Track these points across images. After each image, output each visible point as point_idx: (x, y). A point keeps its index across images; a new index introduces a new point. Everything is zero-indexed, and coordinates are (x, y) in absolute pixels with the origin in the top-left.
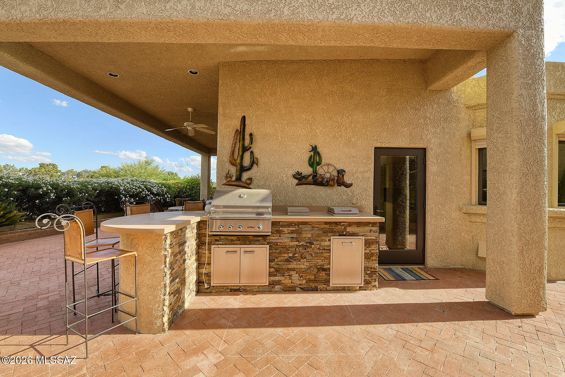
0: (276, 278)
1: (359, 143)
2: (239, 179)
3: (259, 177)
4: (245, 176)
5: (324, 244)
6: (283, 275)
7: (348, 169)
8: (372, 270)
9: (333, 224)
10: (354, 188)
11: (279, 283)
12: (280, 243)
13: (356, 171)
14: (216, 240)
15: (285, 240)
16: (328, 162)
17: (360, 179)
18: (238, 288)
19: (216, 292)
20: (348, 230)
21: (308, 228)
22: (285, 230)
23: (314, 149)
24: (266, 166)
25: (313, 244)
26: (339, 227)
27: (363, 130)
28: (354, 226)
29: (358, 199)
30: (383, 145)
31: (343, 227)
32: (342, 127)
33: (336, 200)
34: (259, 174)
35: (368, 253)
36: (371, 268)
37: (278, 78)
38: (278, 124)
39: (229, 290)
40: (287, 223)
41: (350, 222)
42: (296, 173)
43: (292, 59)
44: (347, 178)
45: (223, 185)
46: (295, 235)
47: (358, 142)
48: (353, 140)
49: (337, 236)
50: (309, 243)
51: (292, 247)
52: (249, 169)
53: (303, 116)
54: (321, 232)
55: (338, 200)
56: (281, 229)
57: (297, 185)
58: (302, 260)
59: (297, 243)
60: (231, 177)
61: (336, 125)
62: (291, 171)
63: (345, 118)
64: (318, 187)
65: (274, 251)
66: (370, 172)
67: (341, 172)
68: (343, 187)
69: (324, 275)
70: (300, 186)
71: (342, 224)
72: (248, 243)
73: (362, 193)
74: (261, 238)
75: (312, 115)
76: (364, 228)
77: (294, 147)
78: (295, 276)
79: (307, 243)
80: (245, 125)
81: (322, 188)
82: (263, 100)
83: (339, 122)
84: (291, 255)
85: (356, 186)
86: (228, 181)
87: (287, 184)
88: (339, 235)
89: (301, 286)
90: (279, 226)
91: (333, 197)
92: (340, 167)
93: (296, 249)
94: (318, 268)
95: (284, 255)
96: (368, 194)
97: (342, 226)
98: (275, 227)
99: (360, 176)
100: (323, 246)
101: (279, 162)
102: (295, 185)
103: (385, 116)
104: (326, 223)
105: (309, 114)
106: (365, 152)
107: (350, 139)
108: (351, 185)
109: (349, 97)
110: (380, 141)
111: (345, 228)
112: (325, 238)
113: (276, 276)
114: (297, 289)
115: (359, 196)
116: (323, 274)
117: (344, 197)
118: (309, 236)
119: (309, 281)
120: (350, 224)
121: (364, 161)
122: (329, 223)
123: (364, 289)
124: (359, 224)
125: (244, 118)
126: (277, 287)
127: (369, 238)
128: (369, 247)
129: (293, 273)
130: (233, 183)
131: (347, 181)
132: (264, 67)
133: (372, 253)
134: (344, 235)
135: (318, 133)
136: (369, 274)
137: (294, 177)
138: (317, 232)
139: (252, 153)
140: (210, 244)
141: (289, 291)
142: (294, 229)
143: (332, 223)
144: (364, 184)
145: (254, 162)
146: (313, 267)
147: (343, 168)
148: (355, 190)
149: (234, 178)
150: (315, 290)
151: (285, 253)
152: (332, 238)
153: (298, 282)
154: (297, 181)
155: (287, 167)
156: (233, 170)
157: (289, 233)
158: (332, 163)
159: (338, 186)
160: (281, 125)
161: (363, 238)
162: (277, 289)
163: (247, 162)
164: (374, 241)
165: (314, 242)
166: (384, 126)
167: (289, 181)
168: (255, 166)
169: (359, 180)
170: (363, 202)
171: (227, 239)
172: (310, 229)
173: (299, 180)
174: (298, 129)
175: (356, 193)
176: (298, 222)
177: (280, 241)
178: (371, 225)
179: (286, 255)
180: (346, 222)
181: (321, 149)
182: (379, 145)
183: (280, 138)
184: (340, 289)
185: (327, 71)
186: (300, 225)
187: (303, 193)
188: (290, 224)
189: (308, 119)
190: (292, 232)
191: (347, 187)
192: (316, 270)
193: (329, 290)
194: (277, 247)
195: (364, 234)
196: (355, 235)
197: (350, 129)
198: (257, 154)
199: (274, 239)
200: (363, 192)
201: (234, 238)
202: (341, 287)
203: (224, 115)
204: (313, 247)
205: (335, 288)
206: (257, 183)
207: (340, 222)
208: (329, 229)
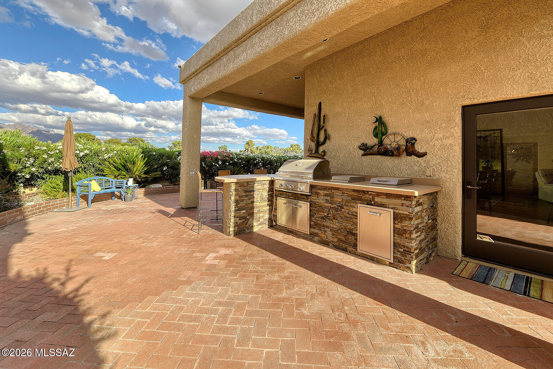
0: (316, 231)
1: (436, 105)
2: (317, 151)
3: (331, 150)
4: (321, 149)
5: (353, 210)
6: (320, 230)
7: (420, 136)
8: (405, 249)
9: (360, 193)
10: (430, 158)
11: (316, 235)
12: (317, 202)
13: (432, 138)
14: (281, 194)
15: (321, 200)
16: (394, 131)
17: (438, 147)
18: (292, 230)
19: (280, 230)
20: (376, 200)
21: (339, 193)
22: (321, 192)
23: (379, 120)
24: (336, 139)
25: (343, 208)
26: (367, 196)
27: (441, 88)
28: (383, 197)
29: (436, 170)
30: (476, 102)
31: (371, 197)
32: (412, 91)
33: (406, 171)
34: (331, 147)
35: (399, 229)
36: (404, 247)
37: (346, 63)
38: (346, 103)
39: (287, 231)
40: (323, 187)
41: (379, 192)
42: (361, 144)
43: (357, 42)
44: (420, 147)
45: (307, 156)
46: (328, 198)
47: (434, 104)
48: (427, 102)
49: (365, 204)
50: (340, 207)
51: (326, 207)
52: (324, 143)
53: (368, 90)
54: (349, 198)
55: (408, 171)
56: (318, 191)
57: (363, 155)
58: (334, 220)
59: (330, 205)
60: (312, 151)
61: (404, 91)
62: (357, 142)
63: (415, 81)
64: (385, 157)
65: (314, 208)
66: (453, 138)
67: (411, 142)
68: (413, 156)
69: (353, 239)
70: (366, 156)
71: (370, 193)
72: (297, 199)
73: (441, 164)
74: (305, 197)
75: (377, 87)
76: (395, 200)
77: (360, 121)
78: (329, 233)
79: (338, 206)
80: (321, 109)
81: (389, 159)
82: (334, 86)
83: (408, 86)
84: (326, 214)
85: (431, 156)
86: (310, 154)
87: (353, 155)
88: (367, 204)
89: (333, 243)
90: (317, 189)
91: (402, 167)
92: (410, 134)
93: (329, 210)
94: (348, 231)
95: (320, 213)
96: (450, 164)
97: (370, 195)
98: (314, 189)
99: (438, 143)
100: (351, 212)
101: (347, 136)
102: (361, 155)
103: (478, 63)
104: (354, 191)
105: (373, 86)
106: (445, 114)
107: (423, 102)
108: (424, 154)
109: (420, 56)
110: (470, 96)
111: (373, 198)
112: (354, 205)
113: (315, 228)
114: (330, 244)
115: (436, 167)
116: (351, 238)
117: (416, 168)
118: (340, 200)
119: (340, 240)
120: (379, 194)
121: (444, 125)
122: (357, 191)
123: (394, 266)
124: (389, 195)
125: (320, 104)
126: (316, 238)
127: (401, 212)
128: (401, 222)
129: (327, 230)
130: (312, 155)
131: (420, 149)
132: (334, 58)
133: (404, 230)
134: (372, 205)
135: (384, 103)
136: (402, 252)
137: (360, 148)
138: (346, 198)
139: (325, 130)
140: (277, 196)
141: (324, 244)
142: (328, 192)
143: (360, 191)
144: (444, 153)
145: (327, 138)
146: (343, 229)
147: (413, 136)
148: (431, 161)
149: (314, 152)
150: (345, 250)
151: (321, 212)
152: (359, 205)
153: (331, 239)
154: (362, 152)
155: (354, 140)
156: (313, 145)
157: (324, 196)
158: (400, 131)
159: (407, 155)
160: (348, 104)
161: (392, 210)
162: (316, 240)
163: (322, 139)
164: (406, 217)
165: (344, 207)
166: (475, 76)
167: (356, 152)
168: (328, 141)
169: (436, 148)
170: (443, 175)
171: (287, 194)
172: (341, 194)
173: (365, 150)
174: (363, 103)
175: (431, 163)
176: (332, 187)
177: (317, 201)
178: (403, 199)
179: (322, 213)
180: (374, 192)
181: (388, 119)
182: (468, 102)
183: (347, 115)
184: (369, 257)
185: (392, 39)
186: (332, 190)
187: (369, 163)
188: (325, 188)
189: (373, 92)
190: (326, 195)
191: (419, 157)
192: (345, 233)
193: (357, 255)
194: (316, 205)
195: (393, 207)
196: (384, 206)
197: (423, 91)
198: (330, 132)
199: (314, 198)
200: (443, 162)
201: (290, 194)
202: (370, 256)
203: (308, 105)
204: (343, 211)
205: (364, 256)
206: (329, 155)
207: (368, 192)
208: (357, 196)
